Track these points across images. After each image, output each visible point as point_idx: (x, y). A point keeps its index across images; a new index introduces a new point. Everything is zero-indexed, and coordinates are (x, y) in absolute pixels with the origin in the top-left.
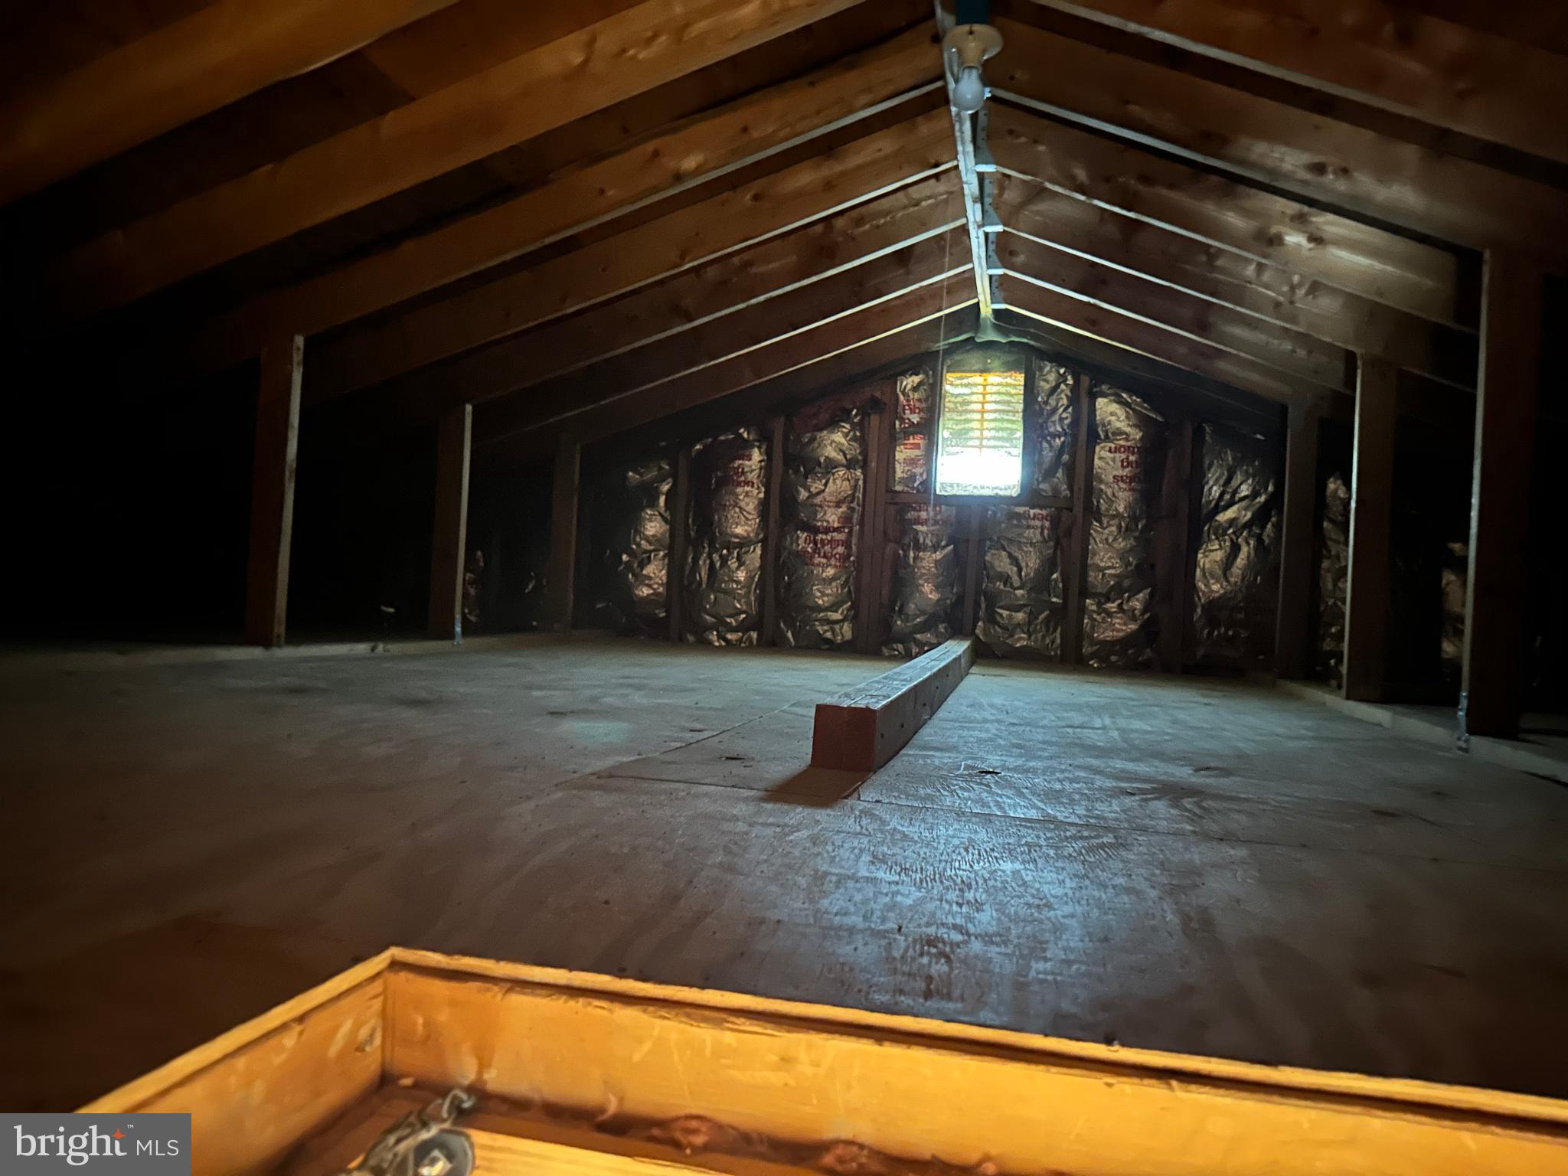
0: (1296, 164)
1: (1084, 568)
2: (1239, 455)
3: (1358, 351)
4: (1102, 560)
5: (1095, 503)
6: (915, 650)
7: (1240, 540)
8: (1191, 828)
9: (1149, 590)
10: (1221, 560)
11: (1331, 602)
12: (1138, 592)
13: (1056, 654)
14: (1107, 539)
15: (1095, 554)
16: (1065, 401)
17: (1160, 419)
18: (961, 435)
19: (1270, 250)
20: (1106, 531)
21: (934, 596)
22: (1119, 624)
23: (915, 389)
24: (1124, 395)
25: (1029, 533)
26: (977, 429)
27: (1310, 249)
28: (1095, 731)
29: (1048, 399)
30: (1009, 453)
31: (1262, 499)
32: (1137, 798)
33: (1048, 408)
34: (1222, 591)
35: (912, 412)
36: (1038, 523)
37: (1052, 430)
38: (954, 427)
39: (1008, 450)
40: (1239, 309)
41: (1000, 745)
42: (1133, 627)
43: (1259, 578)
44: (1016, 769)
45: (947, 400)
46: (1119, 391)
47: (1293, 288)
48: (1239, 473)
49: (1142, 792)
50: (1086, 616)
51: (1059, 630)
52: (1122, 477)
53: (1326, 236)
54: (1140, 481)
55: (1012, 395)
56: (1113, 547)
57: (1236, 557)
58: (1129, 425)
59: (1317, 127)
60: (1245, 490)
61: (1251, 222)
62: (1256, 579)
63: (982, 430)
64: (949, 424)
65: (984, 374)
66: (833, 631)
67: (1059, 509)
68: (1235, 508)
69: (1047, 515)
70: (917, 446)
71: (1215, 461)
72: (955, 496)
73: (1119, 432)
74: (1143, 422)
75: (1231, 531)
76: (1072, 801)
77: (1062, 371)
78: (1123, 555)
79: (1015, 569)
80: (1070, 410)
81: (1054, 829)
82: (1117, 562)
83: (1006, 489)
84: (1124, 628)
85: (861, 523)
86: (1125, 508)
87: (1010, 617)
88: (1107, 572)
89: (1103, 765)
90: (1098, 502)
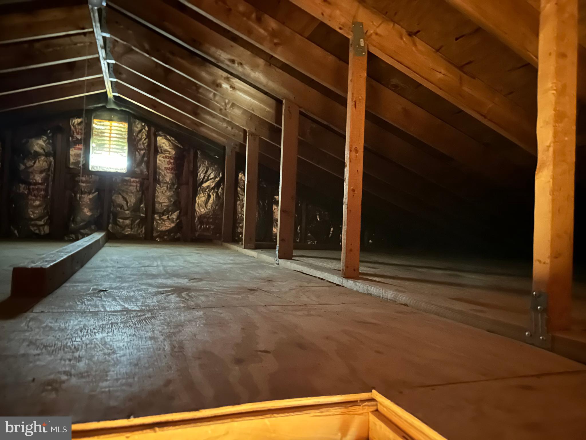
0: (225, 58)
1: (154, 203)
2: (210, 163)
3: (247, 130)
4: (161, 200)
5: (158, 177)
6: (80, 236)
7: (211, 193)
8: (183, 305)
9: (178, 211)
10: (204, 201)
11: (240, 215)
12: (175, 212)
13: (143, 236)
14: (162, 192)
15: (158, 197)
16: (145, 136)
17: (181, 147)
18: (101, 146)
19: (217, 89)
20: (162, 188)
21: (89, 214)
22: (168, 224)
23: (79, 124)
24: (168, 137)
25: (131, 188)
26: (108, 144)
27: (231, 91)
28: (153, 268)
29: (138, 134)
30: (122, 155)
31: (218, 179)
32: (164, 295)
33: (138, 138)
34: (205, 212)
35: (78, 134)
36: (135, 184)
37: (140, 147)
38: (98, 142)
39: (122, 154)
40: (208, 109)
41: (111, 277)
42: (173, 225)
43: (217, 207)
44: (115, 288)
45: (94, 131)
46: (166, 135)
47: (226, 104)
48: (210, 169)
49: (167, 292)
50: (155, 221)
51: (144, 227)
52: (168, 168)
53: (235, 87)
54: (175, 170)
55: (122, 131)
56: (165, 195)
57: (209, 200)
58: (170, 148)
59: (232, 46)
60: (212, 176)
61: (211, 77)
62: (216, 207)
63: (110, 145)
64: (95, 141)
65: (111, 122)
66: (39, 230)
67: (143, 179)
68: (209, 182)
69: (138, 181)
70: (80, 149)
71: (202, 165)
72: (98, 172)
73: (166, 151)
74: (175, 147)
75: (207, 190)
76: (137, 300)
77: (143, 124)
78: (169, 198)
79: (125, 202)
80: (147, 140)
81: (126, 314)
82: (167, 201)
83: (121, 170)
84: (169, 225)
85: (53, 181)
86: (169, 180)
87: (123, 222)
88: (163, 204)
89: (154, 282)
90: (159, 177)
